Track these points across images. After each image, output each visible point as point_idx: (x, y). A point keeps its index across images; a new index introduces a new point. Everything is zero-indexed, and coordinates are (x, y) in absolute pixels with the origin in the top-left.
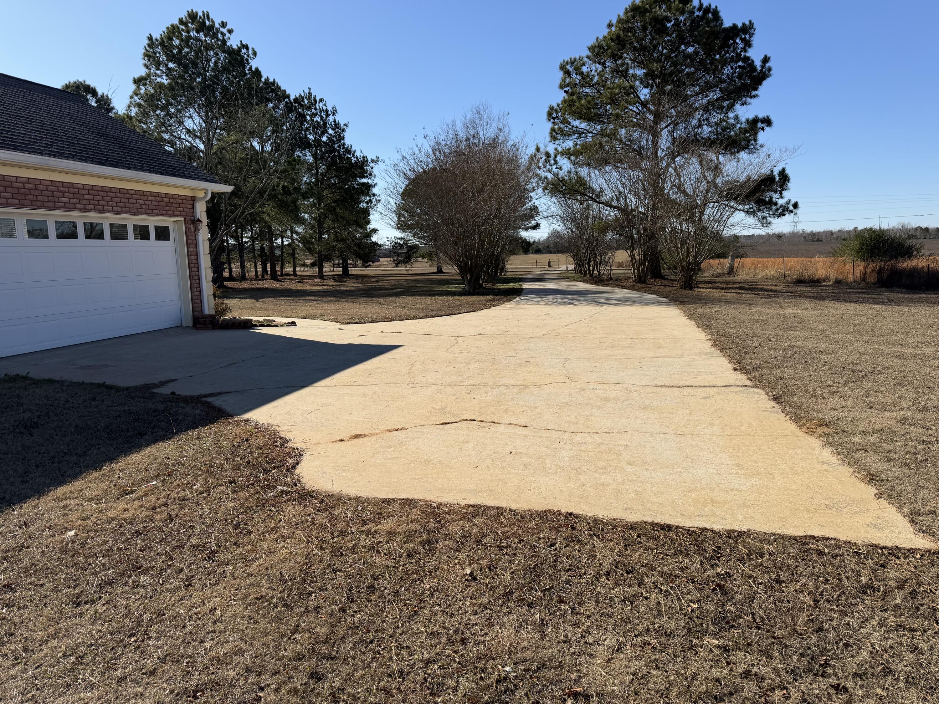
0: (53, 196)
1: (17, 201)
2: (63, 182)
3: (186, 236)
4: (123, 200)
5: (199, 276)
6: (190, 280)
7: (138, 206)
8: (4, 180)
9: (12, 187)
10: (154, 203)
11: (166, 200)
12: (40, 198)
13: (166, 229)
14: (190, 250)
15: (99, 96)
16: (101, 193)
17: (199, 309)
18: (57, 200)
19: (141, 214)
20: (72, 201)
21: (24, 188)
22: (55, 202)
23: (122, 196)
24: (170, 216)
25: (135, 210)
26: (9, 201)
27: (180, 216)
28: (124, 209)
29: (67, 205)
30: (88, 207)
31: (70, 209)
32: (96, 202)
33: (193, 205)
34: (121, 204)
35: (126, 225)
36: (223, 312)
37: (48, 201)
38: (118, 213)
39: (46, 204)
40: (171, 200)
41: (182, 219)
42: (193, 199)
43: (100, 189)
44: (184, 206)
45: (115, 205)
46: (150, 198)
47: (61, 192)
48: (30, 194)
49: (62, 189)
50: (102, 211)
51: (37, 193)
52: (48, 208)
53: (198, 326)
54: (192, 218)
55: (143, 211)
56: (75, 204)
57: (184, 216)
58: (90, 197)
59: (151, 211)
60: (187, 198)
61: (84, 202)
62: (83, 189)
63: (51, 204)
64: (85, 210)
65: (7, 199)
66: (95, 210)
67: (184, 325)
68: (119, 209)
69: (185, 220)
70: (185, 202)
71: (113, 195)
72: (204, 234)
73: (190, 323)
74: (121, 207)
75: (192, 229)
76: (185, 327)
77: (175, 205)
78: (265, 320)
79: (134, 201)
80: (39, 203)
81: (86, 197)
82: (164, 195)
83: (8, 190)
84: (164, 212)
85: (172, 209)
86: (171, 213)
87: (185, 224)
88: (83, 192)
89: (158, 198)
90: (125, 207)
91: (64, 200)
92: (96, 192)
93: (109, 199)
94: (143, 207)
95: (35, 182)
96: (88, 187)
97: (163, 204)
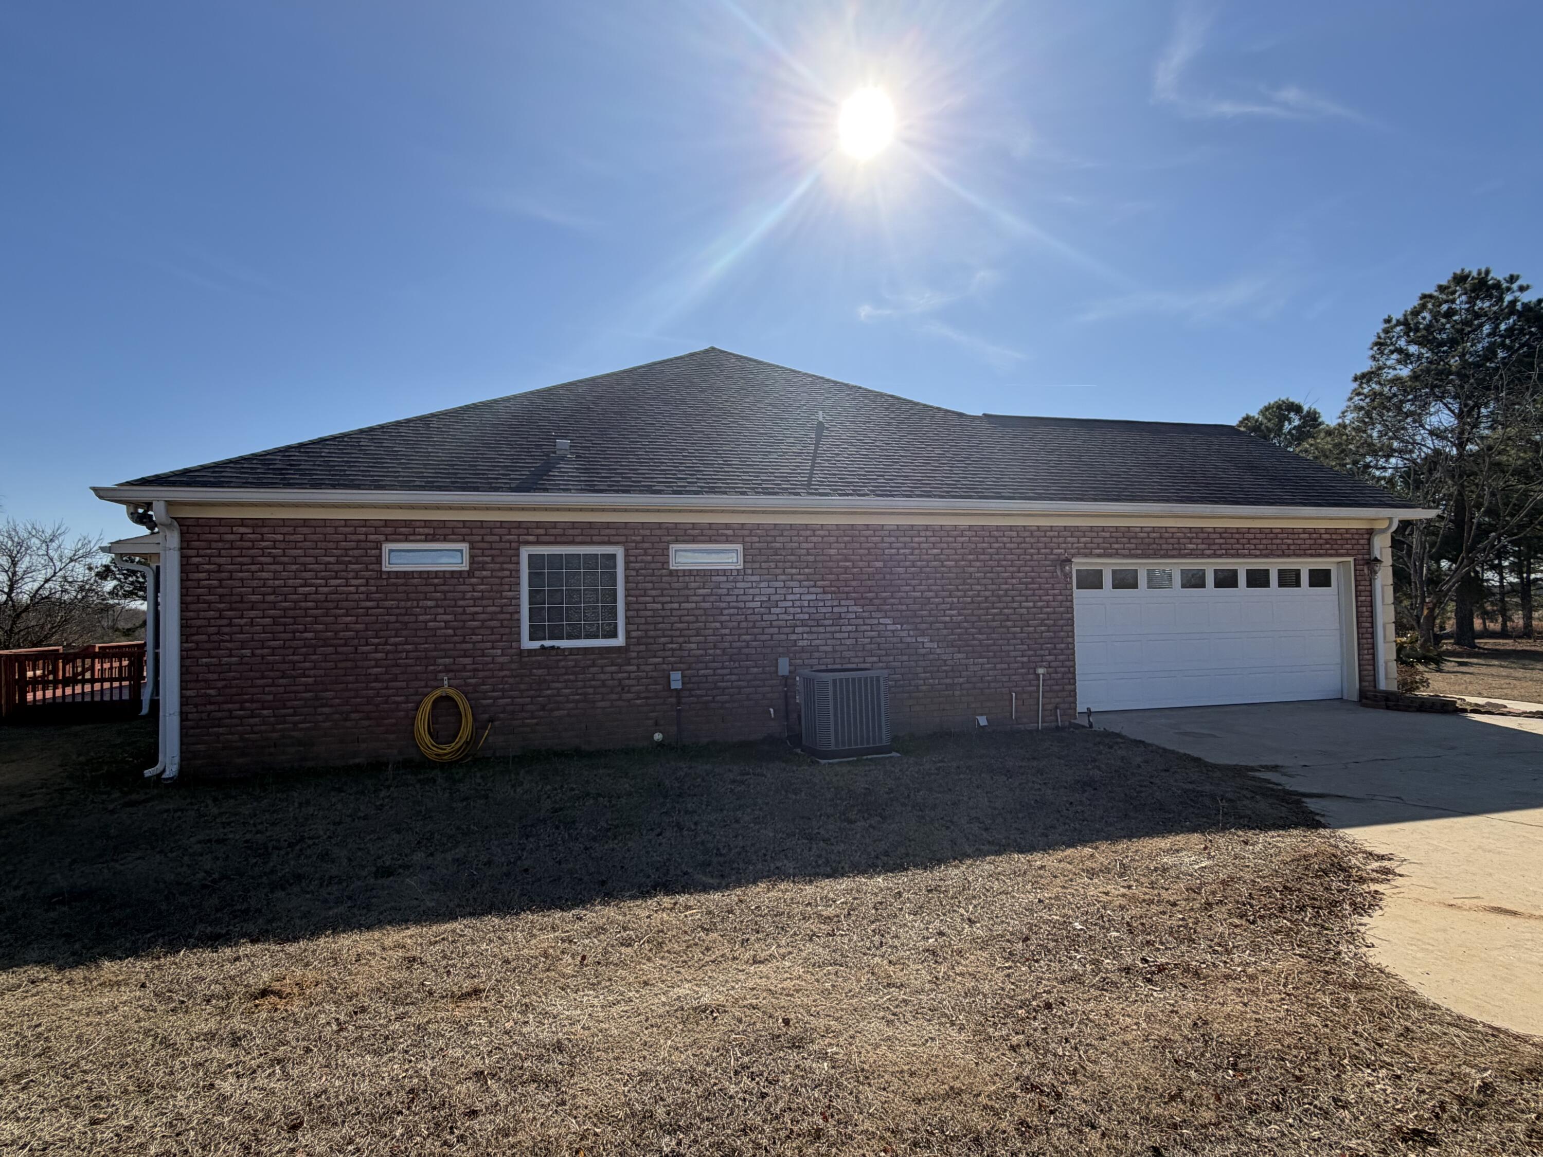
0: (1179, 543)
1: (1139, 552)
3: (1356, 580)
4: (1264, 541)
5: (1372, 633)
6: (1359, 639)
7: (1284, 547)
9: (1136, 538)
10: (1308, 542)
11: (1325, 536)
12: (1164, 546)
13: (1327, 573)
14: (1360, 598)
15: (1305, 412)
16: (1237, 536)
17: (1371, 678)
18: (1183, 547)
19: (1289, 556)
20: (1199, 547)
22: (1180, 549)
23: (1263, 536)
24: (1331, 555)
25: (1280, 552)
27: (1348, 555)
28: (1264, 552)
29: (1194, 552)
30: (1218, 552)
31: (1197, 556)
32: (1229, 546)
33: (1369, 540)
34: (1261, 547)
35: (1268, 571)
36: (1414, 685)
37: (1174, 549)
38: (1256, 556)
39: (1170, 553)
40: (1334, 537)
41: (1351, 559)
42: (1371, 532)
43: (1235, 531)
44: (1354, 542)
45: (1253, 547)
46: (1302, 536)
47: (1188, 538)
48: (1155, 544)
50: (1238, 556)
51: (1161, 541)
52: (1173, 557)
53: (1364, 701)
54: (1367, 557)
55: (1291, 552)
56: (1203, 550)
57: (1353, 555)
58: (1222, 541)
59: (1302, 552)
60: (1360, 532)
61: (1215, 547)
62: (1215, 533)
63: (1175, 552)
64: (1215, 555)
66: (1227, 555)
67: (1345, 697)
68: (1258, 552)
69: (1355, 560)
70: (1356, 537)
71: (1251, 536)
72: (1384, 579)
73: (1355, 697)
74: (1260, 550)
75: (1366, 571)
76: (1347, 701)
77: (1339, 542)
78: (1489, 704)
79: (1280, 541)
80: (1162, 552)
81: (1217, 541)
82: (1323, 531)
83: (1132, 541)
84: (1321, 551)
85: (1335, 547)
86: (1332, 552)
87: (1355, 565)
88: (1214, 536)
89: (1315, 536)
90: (1267, 549)
91: (1191, 546)
92: (1230, 535)
93: (1245, 541)
94: (1292, 547)
95: (1161, 530)
96: (1220, 530)
97: (1321, 541)
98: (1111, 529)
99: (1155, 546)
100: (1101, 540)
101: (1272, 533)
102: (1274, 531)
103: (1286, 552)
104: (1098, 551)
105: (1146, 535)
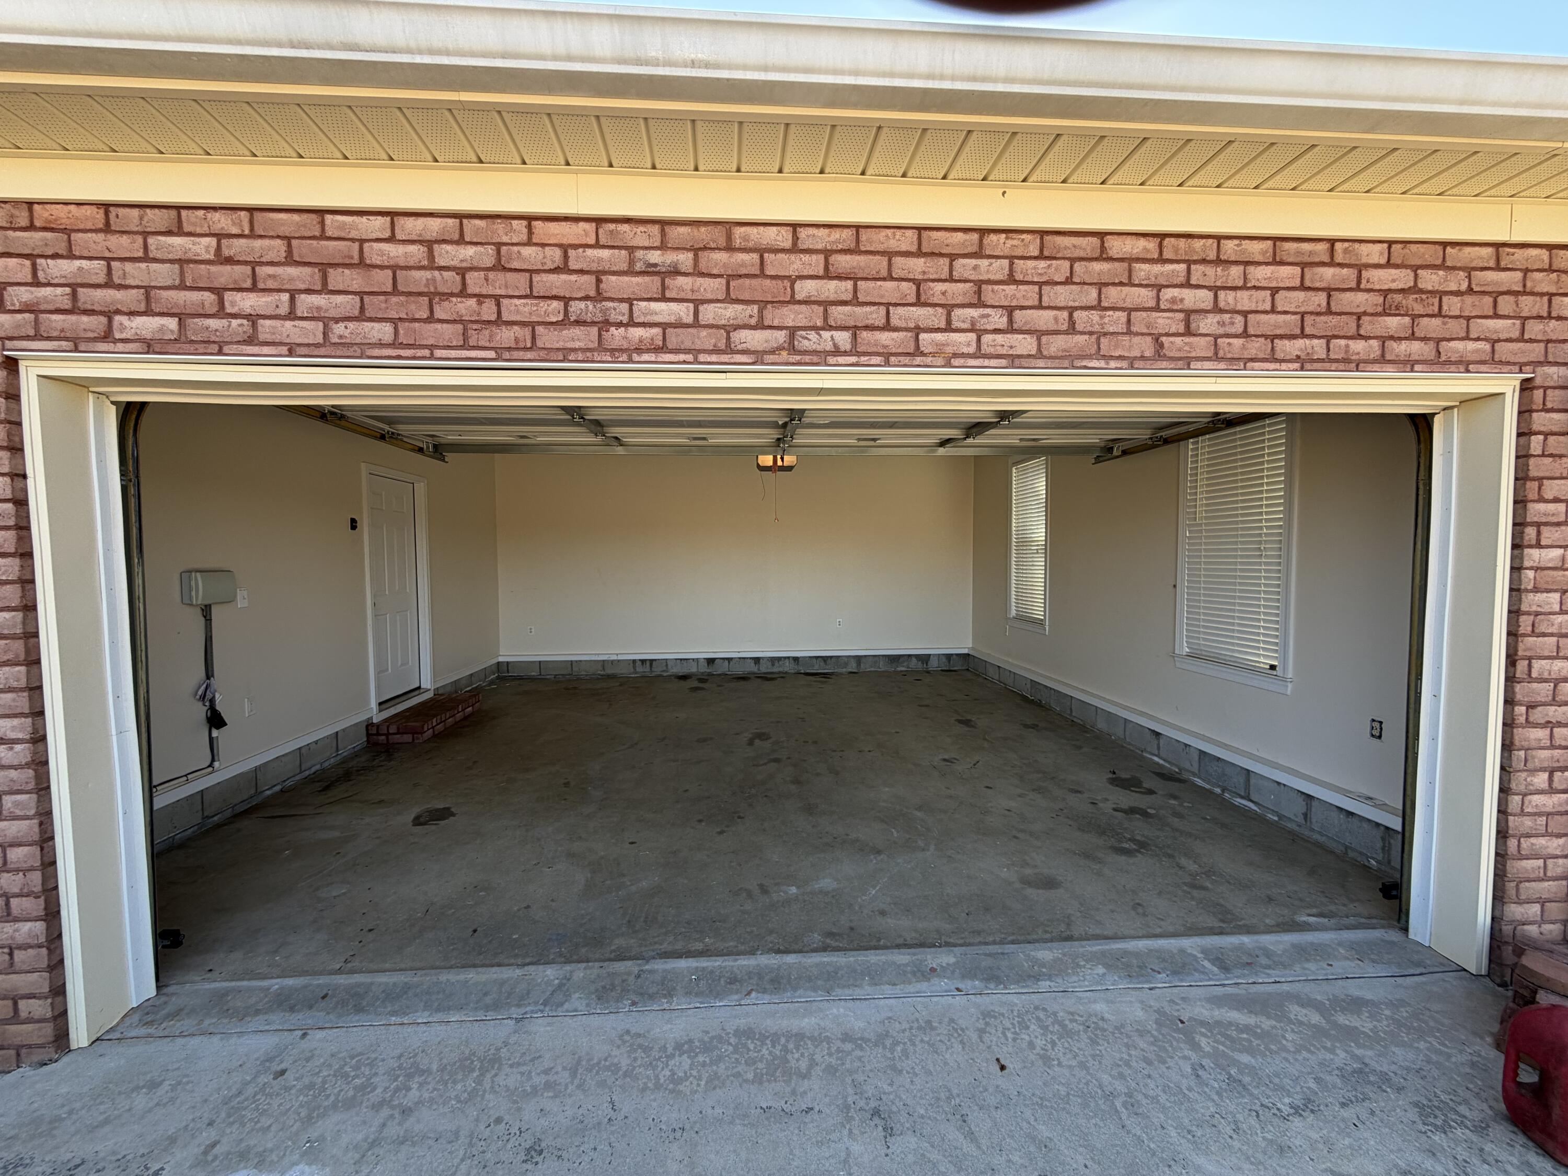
0: (599, 297)
2: (664, 223)
4: (1062, 295)
7: (1165, 322)
8: (323, 237)
9: (362, 264)
12: (515, 309)
16: (917, 266)
18: (619, 311)
20: (709, 313)
21: (432, 265)
22: (605, 324)
25: (1145, 346)
26: (339, 329)
27: (1493, 362)
30: (811, 341)
32: (873, 315)
34: (1044, 319)
37: (565, 322)
39: (548, 338)
40: (1430, 280)
41: (1506, 384)
43: (907, 242)
45: (998, 319)
47: (651, 270)
48: (463, 293)
49: (655, 257)
51: (499, 283)
55: (1201, 346)
56: (730, 329)
57: (1516, 367)
58: (834, 289)
61: (791, 316)
62: (797, 248)
65: (327, 322)
68: (1024, 344)
69: (1526, 387)
77: (1452, 305)
79: (1145, 296)
80: (506, 336)
81: (808, 288)
82: (1375, 254)
83: (337, 278)
84: (1358, 346)
85: (1431, 326)
86: (1416, 348)
87: (1524, 412)
88: (796, 264)
89: (1328, 274)
90: (1072, 329)
91: (664, 311)
92: (879, 264)
93: (958, 291)
94: (1208, 324)
95: (501, 232)
96: (822, 239)
97: (1360, 300)
98: (222, 222)
99: (467, 306)
100: (163, 273)
101: (1103, 256)
102: (1116, 247)
103: (1175, 345)
104: (146, 325)
105: (416, 252)
